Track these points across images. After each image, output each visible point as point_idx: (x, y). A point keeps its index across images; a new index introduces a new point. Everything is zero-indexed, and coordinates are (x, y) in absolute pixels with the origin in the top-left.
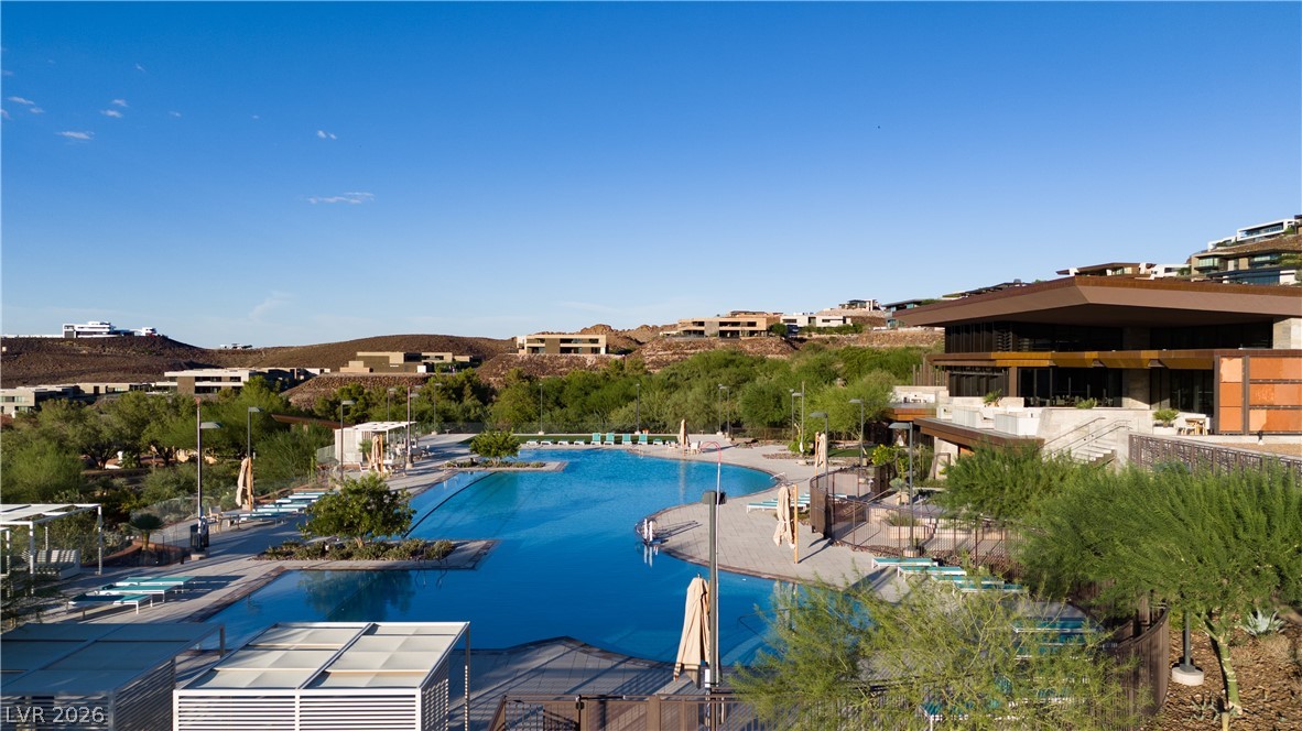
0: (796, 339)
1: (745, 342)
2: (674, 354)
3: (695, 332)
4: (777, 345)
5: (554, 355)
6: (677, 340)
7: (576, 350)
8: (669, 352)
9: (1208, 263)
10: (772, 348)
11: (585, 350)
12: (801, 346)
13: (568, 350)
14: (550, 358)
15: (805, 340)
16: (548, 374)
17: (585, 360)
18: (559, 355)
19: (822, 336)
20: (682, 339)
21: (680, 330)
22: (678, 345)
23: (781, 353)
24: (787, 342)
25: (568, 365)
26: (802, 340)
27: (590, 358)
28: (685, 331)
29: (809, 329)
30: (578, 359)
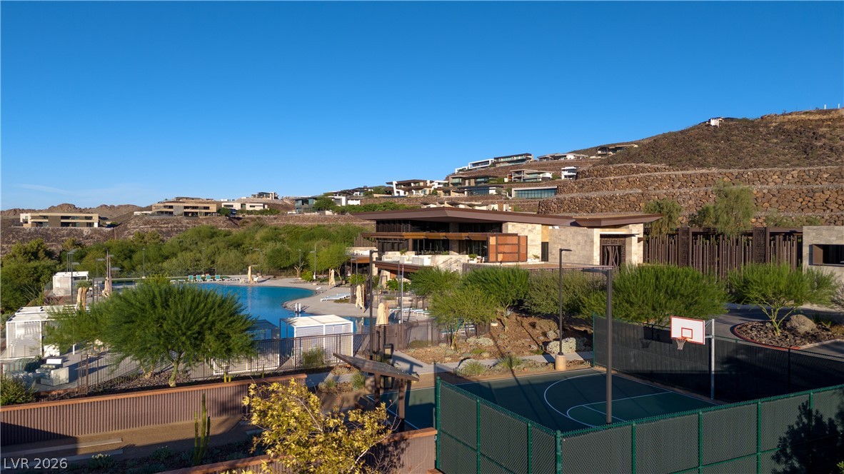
0: (235, 218)
1: (202, 220)
2: (152, 227)
3: (166, 212)
4: (224, 222)
5: (56, 228)
6: (154, 218)
7: (74, 224)
8: (149, 226)
9: (456, 181)
10: (221, 223)
11: (82, 225)
12: (239, 223)
13: (67, 224)
14: (52, 230)
15: (241, 219)
16: (52, 242)
17: (82, 232)
18: (60, 228)
19: (250, 216)
20: (157, 217)
21: (154, 210)
22: (154, 221)
23: (226, 226)
24: (230, 219)
25: (68, 235)
26: (239, 219)
27: (86, 230)
28: (158, 212)
29: (242, 211)
30: (76, 231)
